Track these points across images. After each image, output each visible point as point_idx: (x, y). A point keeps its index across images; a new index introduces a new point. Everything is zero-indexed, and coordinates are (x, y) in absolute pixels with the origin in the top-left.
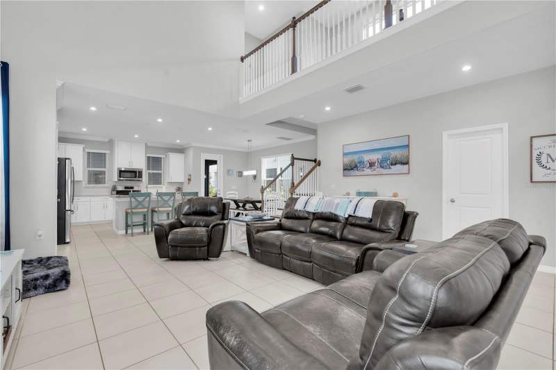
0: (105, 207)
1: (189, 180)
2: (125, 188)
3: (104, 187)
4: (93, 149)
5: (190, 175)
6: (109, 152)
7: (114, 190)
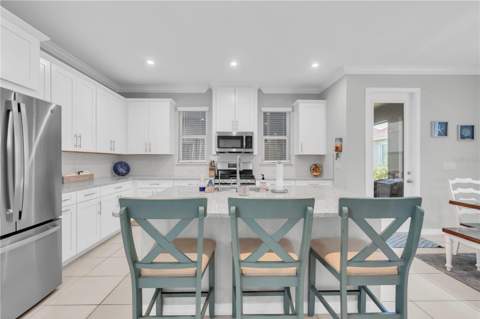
1: (338, 150)
5: (341, 140)
7: (211, 170)
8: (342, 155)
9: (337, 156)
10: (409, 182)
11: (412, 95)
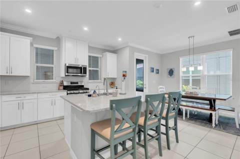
0: (53, 103)
1: (124, 76)
2: (71, 83)
3: (52, 83)
4: (42, 45)
5: (126, 72)
6: (56, 49)
7: (61, 86)
8: (126, 78)
9: (124, 78)
10: (145, 88)
11: (146, 57)
